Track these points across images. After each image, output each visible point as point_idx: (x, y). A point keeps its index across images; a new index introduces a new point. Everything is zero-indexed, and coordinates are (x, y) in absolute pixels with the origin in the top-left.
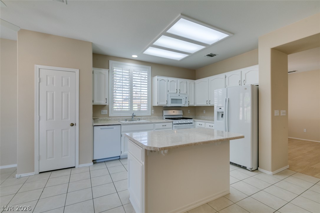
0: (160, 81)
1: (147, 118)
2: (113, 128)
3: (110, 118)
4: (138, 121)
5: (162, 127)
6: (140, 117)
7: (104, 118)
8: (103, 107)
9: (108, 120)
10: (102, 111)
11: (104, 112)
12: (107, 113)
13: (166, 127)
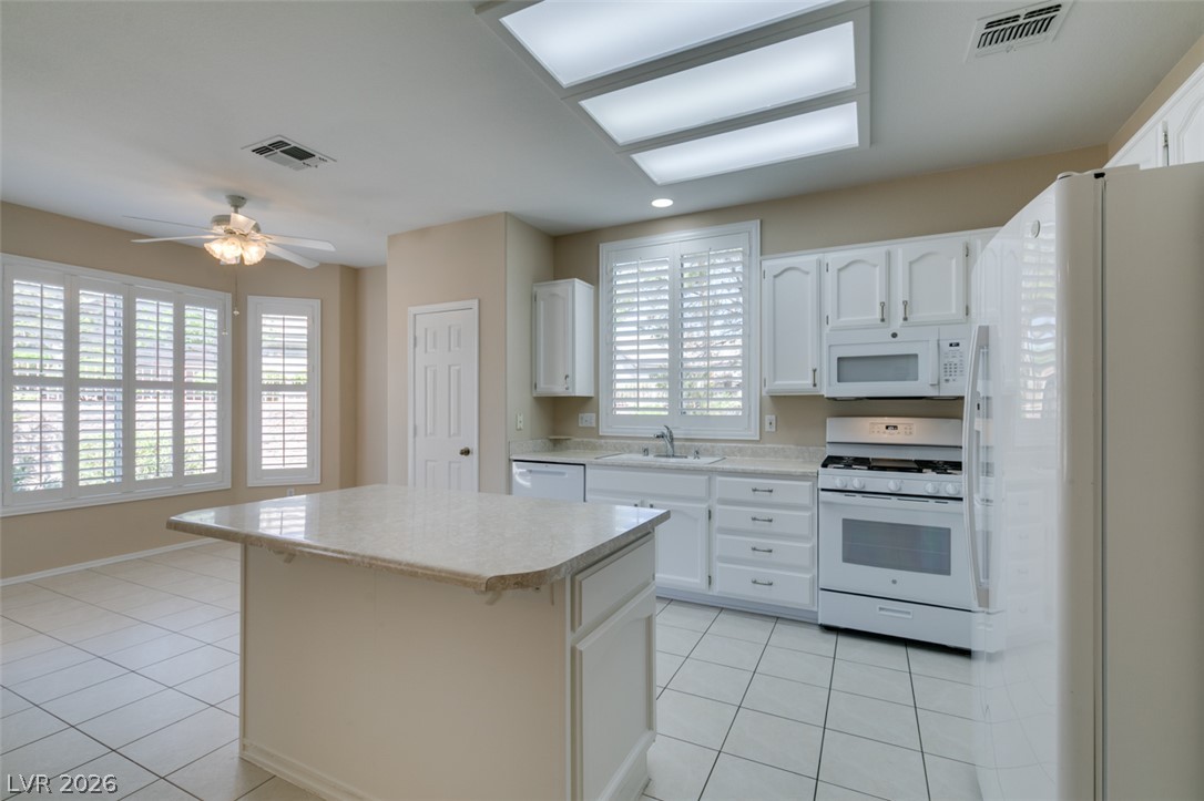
0: (775, 277)
1: (740, 450)
2: (563, 474)
3: (603, 441)
4: (691, 461)
5: (751, 497)
6: (708, 444)
7: (586, 440)
8: (583, 403)
9: (594, 448)
10: (580, 415)
11: (586, 419)
12: (594, 425)
13: (774, 498)
